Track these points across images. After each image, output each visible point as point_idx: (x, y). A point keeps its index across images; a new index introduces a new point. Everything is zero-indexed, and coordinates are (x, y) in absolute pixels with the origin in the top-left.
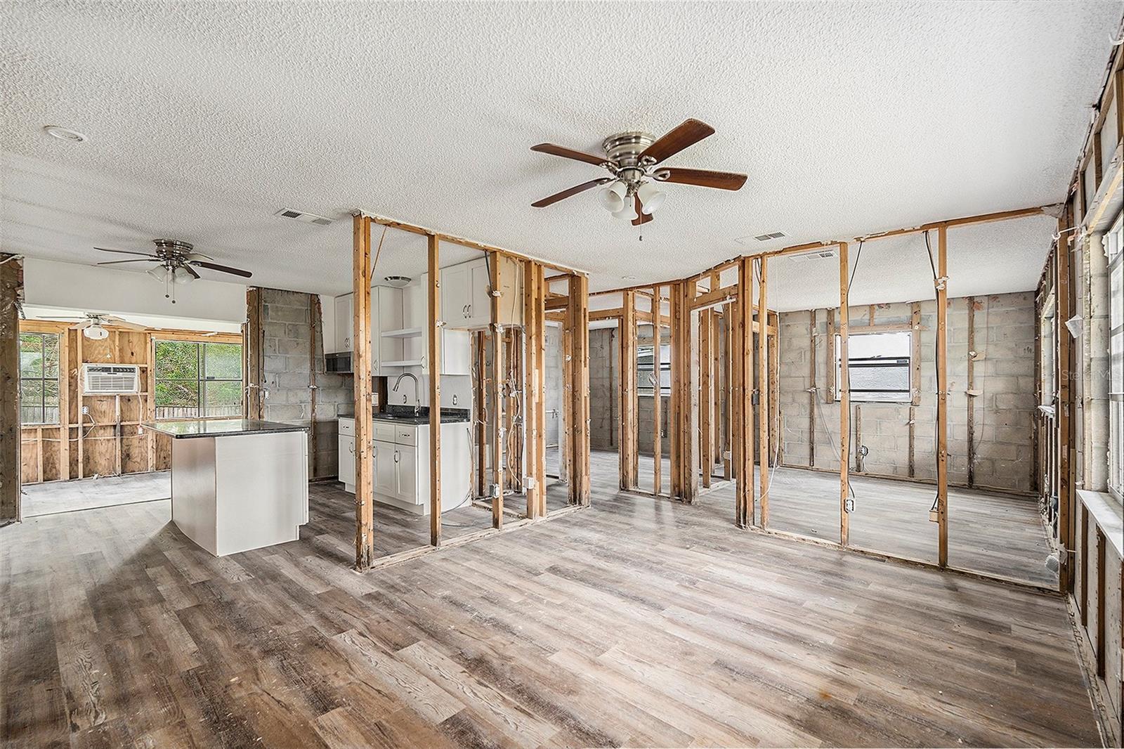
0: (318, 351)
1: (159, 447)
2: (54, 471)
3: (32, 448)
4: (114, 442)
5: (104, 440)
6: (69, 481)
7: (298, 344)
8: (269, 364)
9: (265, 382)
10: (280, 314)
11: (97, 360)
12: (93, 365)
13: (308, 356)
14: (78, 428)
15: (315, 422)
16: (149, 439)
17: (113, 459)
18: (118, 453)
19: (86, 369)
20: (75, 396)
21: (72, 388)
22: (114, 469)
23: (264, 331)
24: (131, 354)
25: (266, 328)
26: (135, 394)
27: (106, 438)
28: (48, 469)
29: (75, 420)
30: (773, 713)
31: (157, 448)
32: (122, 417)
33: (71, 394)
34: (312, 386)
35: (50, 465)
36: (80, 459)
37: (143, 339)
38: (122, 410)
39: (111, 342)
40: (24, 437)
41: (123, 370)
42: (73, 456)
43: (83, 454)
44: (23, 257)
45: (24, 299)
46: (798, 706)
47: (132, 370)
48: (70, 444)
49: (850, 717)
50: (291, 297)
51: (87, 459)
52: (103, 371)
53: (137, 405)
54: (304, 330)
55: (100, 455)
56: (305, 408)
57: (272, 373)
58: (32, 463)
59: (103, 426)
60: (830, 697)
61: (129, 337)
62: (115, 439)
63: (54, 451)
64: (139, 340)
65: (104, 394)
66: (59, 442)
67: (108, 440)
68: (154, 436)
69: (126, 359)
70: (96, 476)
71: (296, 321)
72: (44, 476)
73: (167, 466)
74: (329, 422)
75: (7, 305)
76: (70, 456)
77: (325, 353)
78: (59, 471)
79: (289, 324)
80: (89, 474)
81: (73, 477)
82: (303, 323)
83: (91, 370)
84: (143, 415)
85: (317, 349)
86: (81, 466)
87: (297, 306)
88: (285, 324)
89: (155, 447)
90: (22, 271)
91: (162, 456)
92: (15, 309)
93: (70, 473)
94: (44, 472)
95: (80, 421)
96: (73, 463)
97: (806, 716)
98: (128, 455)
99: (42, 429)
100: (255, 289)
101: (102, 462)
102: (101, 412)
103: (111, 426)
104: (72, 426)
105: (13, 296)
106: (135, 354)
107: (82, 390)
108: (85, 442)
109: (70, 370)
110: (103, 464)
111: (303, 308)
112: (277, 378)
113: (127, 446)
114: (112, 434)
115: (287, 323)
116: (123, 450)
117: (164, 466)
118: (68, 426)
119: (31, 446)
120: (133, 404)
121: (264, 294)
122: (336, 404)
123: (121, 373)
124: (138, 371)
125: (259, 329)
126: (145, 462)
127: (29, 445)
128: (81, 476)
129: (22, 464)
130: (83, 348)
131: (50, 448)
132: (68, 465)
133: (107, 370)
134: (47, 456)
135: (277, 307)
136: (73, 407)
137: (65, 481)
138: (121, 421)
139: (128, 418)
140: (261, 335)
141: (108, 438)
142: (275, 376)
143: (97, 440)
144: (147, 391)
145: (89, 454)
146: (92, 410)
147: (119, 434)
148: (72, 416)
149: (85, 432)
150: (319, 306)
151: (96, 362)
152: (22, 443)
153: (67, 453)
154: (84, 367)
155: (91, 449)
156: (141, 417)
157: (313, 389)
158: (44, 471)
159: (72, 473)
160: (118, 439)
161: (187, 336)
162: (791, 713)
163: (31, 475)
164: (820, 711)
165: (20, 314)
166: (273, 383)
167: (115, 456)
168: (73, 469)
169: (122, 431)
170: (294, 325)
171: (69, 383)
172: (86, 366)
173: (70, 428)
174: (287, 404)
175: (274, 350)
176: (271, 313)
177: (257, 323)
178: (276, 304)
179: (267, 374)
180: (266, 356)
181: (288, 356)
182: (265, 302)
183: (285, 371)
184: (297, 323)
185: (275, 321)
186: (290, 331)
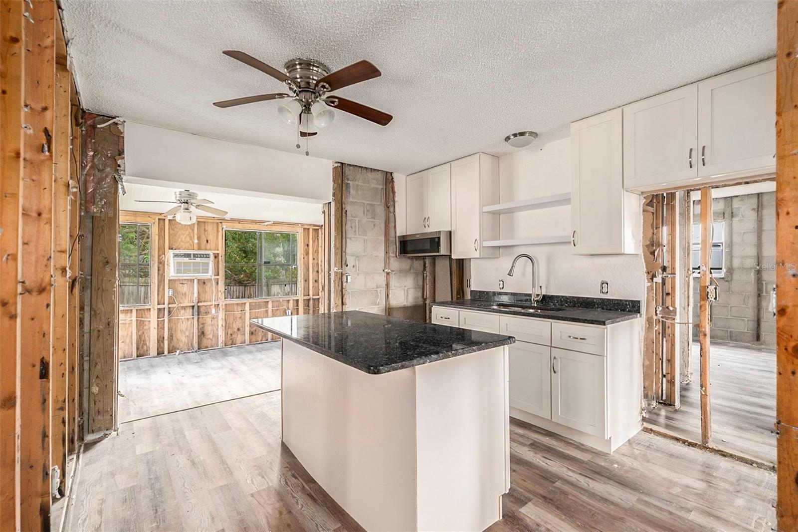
0: (392, 233)
1: (227, 325)
2: (145, 347)
3: (129, 327)
4: (192, 321)
5: (185, 319)
6: (157, 357)
7: (374, 225)
8: (350, 247)
9: (348, 266)
10: (359, 192)
11: (180, 247)
12: (177, 252)
13: (383, 238)
14: (164, 308)
15: (389, 309)
16: (220, 318)
17: (191, 336)
18: (196, 331)
19: (172, 255)
20: (163, 278)
21: (161, 272)
22: (192, 345)
23: (346, 211)
24: (206, 241)
25: (348, 208)
26: (209, 277)
27: (186, 317)
28: (140, 347)
29: (162, 302)
31: (225, 326)
32: (199, 298)
33: (160, 277)
34: (386, 270)
35: (142, 342)
36: (166, 338)
37: (215, 228)
38: (199, 292)
39: (191, 231)
40: (122, 316)
41: (201, 256)
42: (160, 334)
43: (168, 332)
44: (125, 122)
45: (124, 171)
47: (207, 256)
48: (158, 323)
51: (171, 337)
52: (185, 257)
53: (210, 287)
54: (380, 210)
55: (181, 333)
56: (380, 293)
57: (353, 256)
58: (128, 341)
59: (184, 307)
61: (205, 226)
62: (193, 318)
63: (145, 330)
64: (213, 229)
65: (185, 278)
66: (150, 321)
67: (188, 319)
68: (224, 315)
69: (203, 246)
70: (178, 351)
71: (373, 201)
72: (137, 352)
73: (232, 342)
74: (400, 308)
75: (107, 176)
76: (158, 334)
77: (398, 234)
78: (149, 348)
79: (367, 204)
80: (172, 350)
81: (160, 353)
82: (379, 203)
83: (176, 256)
84: (215, 296)
85: (390, 230)
86: (166, 343)
87: (374, 185)
88: (364, 204)
89: (224, 325)
90: (123, 137)
91: (229, 333)
92: (116, 181)
93: (158, 349)
94: (138, 349)
95: (166, 302)
96: (160, 340)
98: (203, 333)
99: (137, 310)
100: (339, 165)
101: (182, 339)
102: (183, 294)
103: (190, 306)
104: (160, 306)
105: (114, 167)
106: (209, 242)
107: (169, 273)
108: (169, 321)
109: (159, 256)
110: (183, 341)
111: (379, 186)
112: (357, 261)
113: (202, 324)
114: (191, 313)
116: (199, 328)
117: (230, 343)
118: (157, 307)
119: (127, 325)
120: (207, 287)
121: (347, 170)
122: (406, 288)
123: (200, 259)
124: (212, 257)
125: (342, 209)
126: (216, 338)
127: (126, 324)
128: (166, 353)
129: (120, 342)
130: (169, 237)
131: (142, 326)
132: (156, 342)
133: (188, 256)
134: (139, 333)
135: (357, 185)
136: (161, 289)
137: (154, 357)
138: (198, 302)
139: (203, 299)
140: (344, 215)
141: (188, 317)
142: (355, 259)
143: (179, 319)
144: (218, 275)
145: (173, 332)
146: (175, 292)
147: (197, 313)
148: (160, 297)
149: (170, 312)
150: (393, 184)
151: (179, 249)
152: (120, 322)
153: (156, 331)
154: (171, 253)
155: (174, 327)
156: (214, 298)
157: (388, 274)
158: (137, 347)
159: (160, 350)
160: (196, 318)
161: (250, 225)
163: (127, 352)
165: (120, 186)
166: (354, 266)
167: (193, 333)
168: (160, 345)
169: (198, 310)
170: (371, 205)
171: (158, 268)
172: (171, 252)
173: (158, 309)
174: (365, 290)
175: (355, 231)
176: (352, 191)
177: (340, 202)
178: (357, 183)
179: (349, 257)
180: (348, 238)
181: (366, 238)
182: (348, 179)
183: (364, 254)
184: (374, 203)
185: (356, 201)
186: (368, 211)
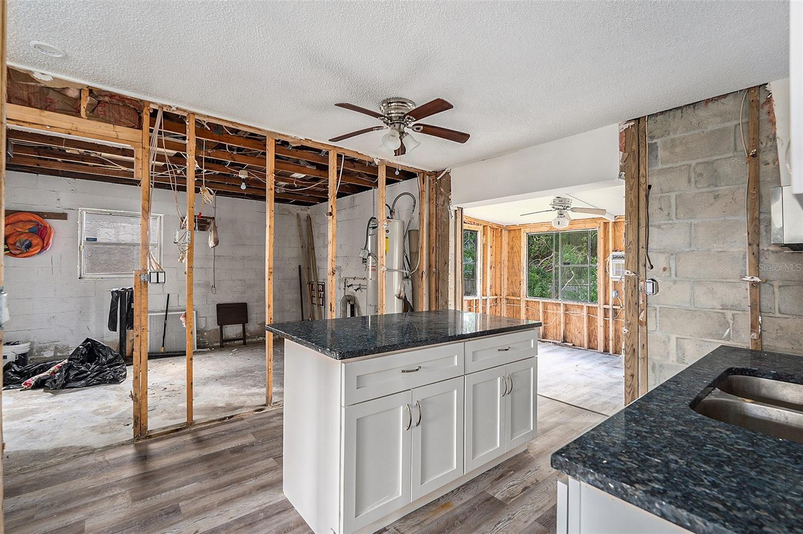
3: (581, 320)
6: (603, 354)
7: (716, 197)
8: (657, 239)
9: (652, 267)
10: (678, 150)
12: (616, 254)
13: (743, 218)
14: (609, 309)
19: (613, 258)
20: (608, 279)
23: (649, 187)
25: (653, 181)
29: (607, 302)
35: (592, 337)
36: (611, 337)
42: (606, 334)
44: (451, 170)
48: (604, 322)
50: (702, 113)
54: (733, 166)
56: (733, 319)
57: (663, 253)
63: (594, 326)
66: (598, 319)
71: (713, 155)
72: (588, 344)
76: (604, 332)
78: (598, 344)
79: (697, 164)
80: (616, 352)
81: (606, 351)
82: (731, 154)
86: (611, 344)
87: (715, 125)
88: (690, 166)
93: (604, 348)
95: (611, 303)
96: (606, 339)
99: (587, 307)
100: (632, 123)
104: (606, 307)
105: (448, 201)
109: (604, 259)
111: (728, 124)
112: (672, 261)
115: (693, 163)
121: (649, 125)
125: (640, 185)
128: (611, 352)
130: (614, 239)
131: (592, 322)
132: (603, 340)
134: (589, 329)
135: (674, 140)
140: (644, 193)
142: (670, 258)
148: (606, 298)
149: (614, 313)
151: (618, 251)
153: (603, 329)
157: (756, 284)
158: (588, 340)
166: (665, 269)
168: (606, 344)
170: (707, 163)
173: (604, 309)
174: (692, 308)
175: (669, 214)
176: (661, 153)
177: (636, 175)
178: (672, 136)
179: (654, 254)
180: (652, 226)
181: (694, 221)
182: (652, 138)
183: (688, 250)
184: (715, 158)
185: (671, 165)
186: (701, 175)
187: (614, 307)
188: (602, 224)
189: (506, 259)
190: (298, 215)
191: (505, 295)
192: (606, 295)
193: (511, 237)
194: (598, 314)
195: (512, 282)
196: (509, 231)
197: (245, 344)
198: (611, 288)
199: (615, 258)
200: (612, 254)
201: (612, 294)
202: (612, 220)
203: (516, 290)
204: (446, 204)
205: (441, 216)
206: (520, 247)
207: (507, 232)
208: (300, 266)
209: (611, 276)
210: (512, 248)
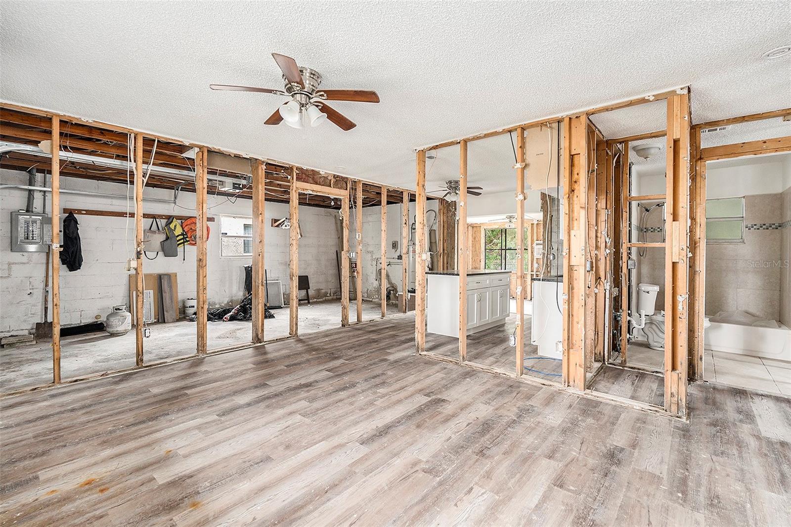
9: (553, 249)
30: (200, 471)
46: (196, 485)
49: (164, 509)
60: (191, 507)
97: (184, 485)
162: (193, 479)
164: (183, 495)
166: (557, 249)
187: (537, 273)
188: (530, 224)
189: (471, 245)
190: (335, 216)
191: (470, 269)
192: (532, 266)
193: (474, 231)
194: (528, 278)
195: (475, 260)
196: (473, 227)
197: (309, 303)
198: (535, 262)
199: (537, 244)
200: (536, 242)
201: (535, 265)
202: (536, 223)
203: (477, 266)
204: (453, 216)
205: (450, 223)
206: (480, 237)
207: (471, 228)
208: (337, 251)
209: (535, 255)
210: (475, 238)
